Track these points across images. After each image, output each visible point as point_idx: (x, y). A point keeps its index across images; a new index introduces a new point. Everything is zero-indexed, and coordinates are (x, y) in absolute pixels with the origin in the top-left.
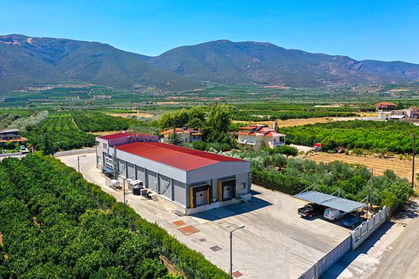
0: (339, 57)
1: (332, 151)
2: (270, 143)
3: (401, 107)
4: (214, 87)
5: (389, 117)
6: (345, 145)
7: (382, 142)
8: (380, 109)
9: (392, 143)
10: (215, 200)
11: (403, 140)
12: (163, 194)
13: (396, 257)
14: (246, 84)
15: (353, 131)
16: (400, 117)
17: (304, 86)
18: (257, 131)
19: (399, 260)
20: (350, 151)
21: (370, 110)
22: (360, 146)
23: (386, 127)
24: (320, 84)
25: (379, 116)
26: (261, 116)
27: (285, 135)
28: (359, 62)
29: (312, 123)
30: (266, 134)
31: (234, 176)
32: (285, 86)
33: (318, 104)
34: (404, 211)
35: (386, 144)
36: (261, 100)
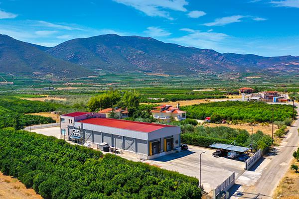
0: (206, 50)
1: (218, 122)
2: (176, 118)
3: (256, 91)
4: (106, 74)
5: (250, 98)
6: (226, 118)
7: (250, 115)
8: (242, 92)
9: (256, 116)
10: (162, 151)
11: (263, 114)
12: (127, 149)
13: (269, 172)
14: (132, 72)
15: (229, 109)
16: (257, 98)
17: (181, 74)
18: (166, 110)
19: (271, 173)
20: (230, 122)
21: (235, 93)
22: (236, 118)
23: (250, 106)
24: (193, 72)
25: (243, 98)
26: (156, 99)
27: (185, 112)
28: (222, 55)
29: (197, 103)
30: (172, 112)
31: (172, 136)
32: (165, 73)
33: (195, 89)
34: (270, 152)
35: (253, 117)
36: (147, 86)
